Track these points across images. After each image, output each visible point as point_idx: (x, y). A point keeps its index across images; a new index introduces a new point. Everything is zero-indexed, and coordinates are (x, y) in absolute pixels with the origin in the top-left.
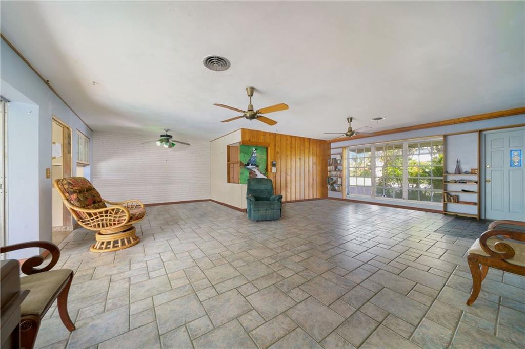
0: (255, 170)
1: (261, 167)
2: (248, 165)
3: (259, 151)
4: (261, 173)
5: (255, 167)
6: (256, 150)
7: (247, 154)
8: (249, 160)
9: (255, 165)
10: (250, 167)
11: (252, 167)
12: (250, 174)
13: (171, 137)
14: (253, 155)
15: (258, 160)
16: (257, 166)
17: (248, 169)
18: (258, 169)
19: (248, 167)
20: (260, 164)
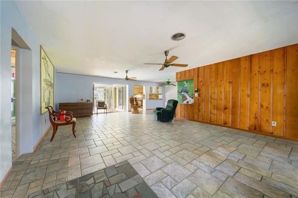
0: (186, 95)
1: (190, 93)
2: (182, 92)
3: (188, 83)
4: (190, 97)
5: (186, 93)
6: (186, 82)
7: (181, 86)
8: (182, 90)
9: (185, 92)
10: (183, 93)
11: (184, 93)
12: (183, 97)
13: (170, 82)
14: (185, 86)
15: (188, 89)
16: (187, 93)
17: (182, 94)
18: (188, 95)
19: (182, 93)
20: (189, 91)
